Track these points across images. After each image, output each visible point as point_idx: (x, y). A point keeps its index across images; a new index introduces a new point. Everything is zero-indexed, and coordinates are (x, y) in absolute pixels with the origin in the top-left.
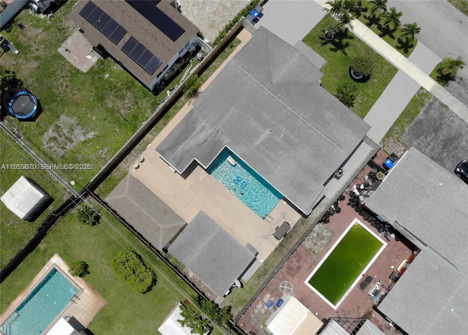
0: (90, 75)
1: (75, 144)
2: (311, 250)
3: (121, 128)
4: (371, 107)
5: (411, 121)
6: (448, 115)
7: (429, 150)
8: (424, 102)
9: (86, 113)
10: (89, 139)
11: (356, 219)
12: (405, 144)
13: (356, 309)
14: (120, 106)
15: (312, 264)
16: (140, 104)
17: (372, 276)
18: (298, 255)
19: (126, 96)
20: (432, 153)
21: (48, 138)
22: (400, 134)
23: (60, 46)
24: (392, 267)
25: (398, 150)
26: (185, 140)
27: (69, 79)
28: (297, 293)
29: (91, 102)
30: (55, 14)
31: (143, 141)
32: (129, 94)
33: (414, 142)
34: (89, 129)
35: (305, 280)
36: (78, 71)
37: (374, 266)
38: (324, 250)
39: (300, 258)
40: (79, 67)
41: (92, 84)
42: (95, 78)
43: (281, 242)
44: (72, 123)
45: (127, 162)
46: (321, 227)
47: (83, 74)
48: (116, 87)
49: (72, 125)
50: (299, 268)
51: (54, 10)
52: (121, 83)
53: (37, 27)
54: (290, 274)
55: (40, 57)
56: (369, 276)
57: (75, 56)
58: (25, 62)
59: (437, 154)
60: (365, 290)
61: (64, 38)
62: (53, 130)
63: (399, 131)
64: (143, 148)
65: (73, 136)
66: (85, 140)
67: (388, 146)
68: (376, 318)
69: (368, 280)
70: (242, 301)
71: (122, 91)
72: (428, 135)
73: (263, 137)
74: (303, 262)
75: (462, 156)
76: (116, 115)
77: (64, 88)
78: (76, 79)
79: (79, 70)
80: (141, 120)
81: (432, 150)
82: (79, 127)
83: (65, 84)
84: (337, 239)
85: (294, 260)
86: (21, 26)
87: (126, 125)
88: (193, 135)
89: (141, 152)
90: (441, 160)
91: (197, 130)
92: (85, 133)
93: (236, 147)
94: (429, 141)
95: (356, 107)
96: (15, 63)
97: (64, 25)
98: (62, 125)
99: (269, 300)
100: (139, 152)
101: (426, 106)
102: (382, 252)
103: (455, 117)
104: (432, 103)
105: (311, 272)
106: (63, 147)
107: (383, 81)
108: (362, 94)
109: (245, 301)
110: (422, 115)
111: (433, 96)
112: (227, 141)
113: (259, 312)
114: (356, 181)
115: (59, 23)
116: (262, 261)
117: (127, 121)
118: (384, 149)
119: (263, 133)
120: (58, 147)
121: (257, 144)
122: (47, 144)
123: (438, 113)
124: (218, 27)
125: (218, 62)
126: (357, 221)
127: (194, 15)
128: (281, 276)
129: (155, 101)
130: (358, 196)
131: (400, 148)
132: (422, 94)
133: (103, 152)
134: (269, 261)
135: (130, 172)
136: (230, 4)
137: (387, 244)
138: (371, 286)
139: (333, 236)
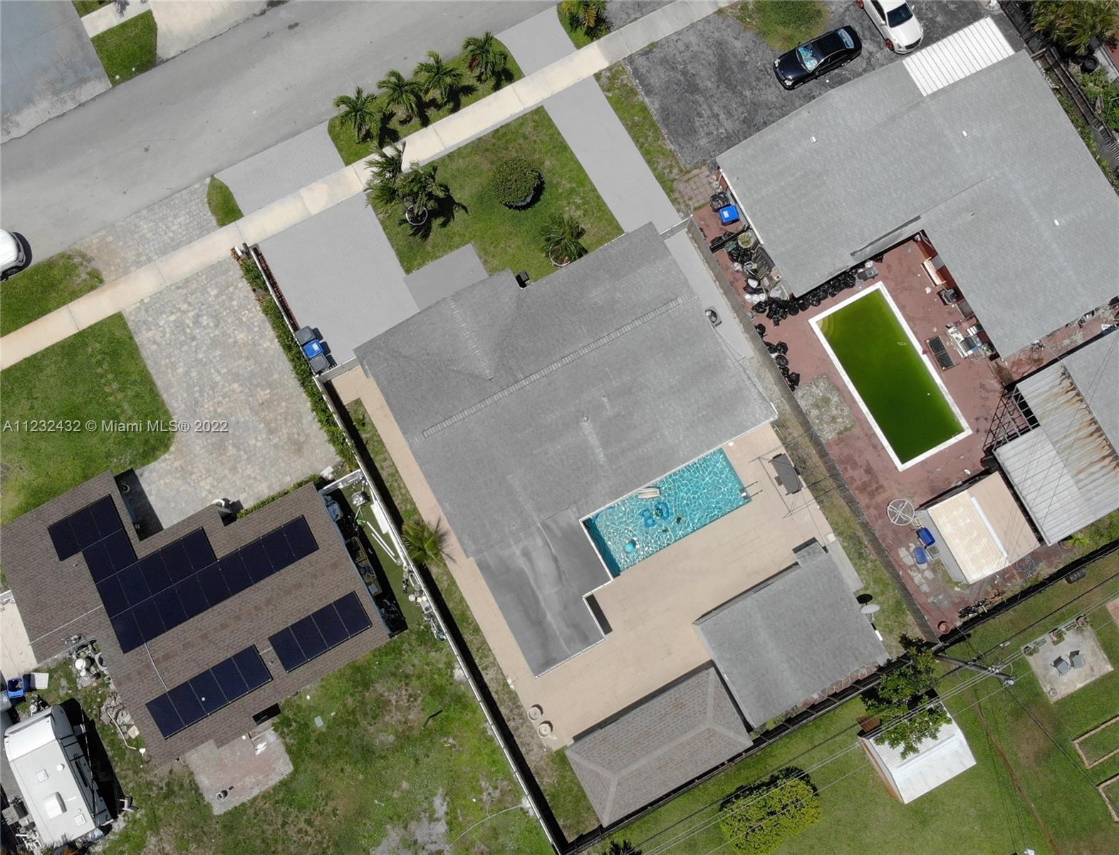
0: (303, 761)
1: (447, 848)
2: (841, 433)
3: (449, 733)
4: (599, 197)
5: (657, 129)
6: (671, 50)
7: (727, 119)
8: (626, 85)
9: (388, 800)
10: (447, 814)
11: (811, 321)
12: (697, 163)
13: (984, 394)
14: (399, 716)
15: (870, 441)
16: (410, 670)
17: (932, 336)
18: (843, 462)
19: (381, 695)
20: (736, 117)
22: (674, 164)
23: (208, 806)
24: (928, 290)
25: (705, 181)
26: (537, 601)
27: (294, 812)
29: (366, 780)
30: (128, 793)
31: (496, 692)
32: (380, 687)
33: (702, 142)
34: (426, 805)
35: (896, 468)
36: (284, 784)
37: (915, 326)
38: (851, 408)
39: (850, 461)
40: (275, 779)
41: (325, 764)
42: (313, 751)
43: (807, 484)
44: (398, 838)
45: (528, 745)
46: (804, 395)
47: (293, 776)
48: (353, 712)
49: (403, 840)
50: (869, 470)
51: (116, 792)
52: (348, 696)
53: (141, 845)
54: (875, 493)
56: (930, 343)
57: (247, 779)
59: (741, 110)
61: (193, 792)
63: (669, 163)
64: (510, 700)
65: (426, 847)
66: (447, 823)
67: (690, 199)
68: (1013, 362)
69: (935, 347)
70: (897, 609)
71: (367, 700)
72: (696, 110)
73: (593, 440)
74: (859, 457)
75: (762, 60)
76: (416, 733)
77: (310, 830)
78: (300, 795)
79: (281, 782)
80: (447, 680)
81: (729, 114)
82: (413, 825)
83: (302, 825)
84: (837, 373)
85: (851, 472)
87: (447, 717)
88: (533, 583)
89: (519, 707)
90: (755, 105)
91: (526, 569)
92: (431, 816)
93: (593, 503)
94: (709, 113)
95: (589, 225)
97: (162, 779)
99: (911, 554)
100: (516, 711)
101: (637, 85)
102: (893, 297)
103: (680, 37)
104: (636, 71)
105: (884, 448)
107: (554, 148)
108: (565, 203)
109: (898, 603)
110: (652, 103)
111: (622, 63)
112: (573, 517)
113: (929, 582)
114: (737, 289)
115: (151, 790)
116: (832, 537)
117: (437, 714)
119: (585, 435)
121: (601, 457)
123: (659, 67)
124: (307, 436)
125: (385, 464)
126: (816, 320)
127: (258, 477)
128: (873, 512)
129: (418, 632)
130: (769, 298)
131: (702, 176)
132: (609, 81)
133: (489, 793)
134: (837, 523)
135: (555, 748)
136: (263, 390)
137: (881, 283)
138: (951, 346)
139: (828, 378)
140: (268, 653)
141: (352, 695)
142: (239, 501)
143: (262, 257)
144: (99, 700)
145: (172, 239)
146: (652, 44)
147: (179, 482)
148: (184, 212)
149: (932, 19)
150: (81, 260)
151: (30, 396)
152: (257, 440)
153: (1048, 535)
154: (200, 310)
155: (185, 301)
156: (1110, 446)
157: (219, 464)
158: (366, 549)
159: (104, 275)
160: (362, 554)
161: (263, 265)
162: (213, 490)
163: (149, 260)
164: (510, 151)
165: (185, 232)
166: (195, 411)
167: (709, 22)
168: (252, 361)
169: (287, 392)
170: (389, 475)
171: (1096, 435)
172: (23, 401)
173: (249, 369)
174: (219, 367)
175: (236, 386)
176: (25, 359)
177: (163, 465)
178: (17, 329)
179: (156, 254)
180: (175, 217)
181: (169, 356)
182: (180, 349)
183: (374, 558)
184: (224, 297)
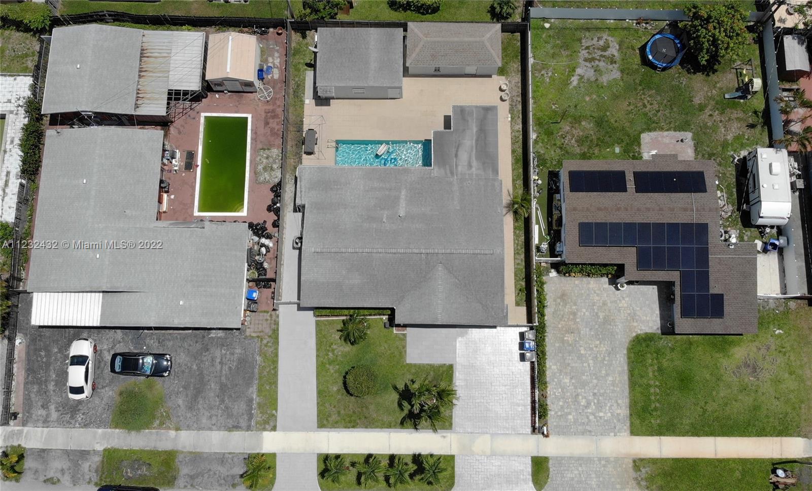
0: (634, 136)
1: (581, 61)
2: (268, 149)
3: (553, 111)
4: (318, 350)
5: (259, 374)
6: (221, 421)
7: (216, 357)
8: (261, 413)
9: (600, 96)
10: (573, 76)
11: (246, 214)
12: (250, 340)
13: (182, 129)
14: (574, 131)
16: (558, 151)
17: (188, 173)
18: (277, 134)
19: (579, 146)
21: (611, 45)
22: (263, 347)
23: (693, 139)
24: (172, 197)
25: (252, 326)
26: (477, 140)
27: (650, 115)
28: (251, 100)
29: (607, 110)
30: (733, 166)
31: (519, 117)
32: (578, 150)
33: (240, 350)
34: (582, 85)
35: (252, 117)
36: (650, 130)
37: (193, 184)
38: (255, 159)
39: (273, 133)
40: (653, 134)
41: (623, 129)
42: (627, 137)
43: (303, 132)
44: (603, 77)
45: (516, 85)
46: (275, 178)
47: (643, 131)
48: (597, 145)
49: (601, 75)
50: (267, 123)
52: (596, 154)
53: (737, 138)
54: (271, 110)
55: (700, 111)
56: (191, 169)
57: (667, 142)
58: (709, 94)
59: (205, 359)
60: (185, 154)
61: (698, 149)
62: (614, 56)
63: (266, 349)
64: (514, 111)
65: (591, 66)
66: (575, 71)
67: (267, 320)
69: (189, 164)
70: (297, 52)
71: (587, 147)
72: (230, 373)
73: (403, 203)
74: (267, 133)
75: (174, 383)
76: (570, 119)
77: (646, 102)
78: (643, 121)
79: (650, 131)
80: (542, 136)
81: (213, 360)
82: (593, 79)
83: (649, 106)
84: (250, 180)
85: (277, 127)
86: (752, 126)
87: (550, 118)
88: (474, 152)
89: (511, 105)
90: (195, 357)
91: (474, 159)
92: (582, 79)
93: (421, 173)
94: (224, 367)
96: (718, 85)
97: (712, 164)
98: (611, 67)
99: (273, 73)
100: (514, 104)
101: (255, 409)
102: (194, 204)
103: (210, 426)
104: (250, 419)
105: (252, 130)
106: (589, 49)
107: (326, 397)
108: (339, 358)
109: (294, 55)
110: (252, 393)
111: (254, 429)
112: (435, 172)
113: (273, 56)
114: (274, 253)
115: (720, 162)
116: (307, 101)
117: (554, 123)
118: (269, 314)
119: (406, 208)
120: (594, 45)
121: (403, 192)
122: (606, 39)
123: (235, 414)
124: (555, 300)
125: (520, 262)
126: (244, 213)
127: (593, 292)
128: (278, 103)
129: (545, 166)
130: (260, 238)
131: (252, 330)
132: (269, 423)
133: (547, 75)
134: (300, 107)
135: (503, 78)
136: (568, 340)
137: (195, 215)
138: (181, 161)
139: (257, 180)
140: (631, 185)
141: (594, 154)
142: (609, 284)
143: (532, 424)
144: (730, 219)
145: (581, 465)
146: (229, 431)
147: (638, 313)
148: (566, 479)
149: (59, 353)
150: (641, 483)
151: (705, 411)
152: (584, 313)
153: (202, 38)
154: (583, 410)
155: (589, 421)
156: (141, 61)
157: (612, 312)
158: (552, 221)
159: (631, 465)
160: (555, 217)
161: (533, 418)
162: (621, 298)
163: (600, 459)
164: (352, 409)
165: (571, 465)
166: (612, 350)
167: (188, 426)
168: (567, 361)
169: (555, 332)
170: (520, 255)
171: (144, 70)
172: (710, 410)
173: (570, 358)
174: (587, 368)
175: (582, 352)
176: (699, 436)
177: (643, 328)
178: (697, 459)
179: (594, 461)
180: (572, 479)
181: (613, 391)
182: (605, 393)
183: (549, 214)
184: (566, 410)
